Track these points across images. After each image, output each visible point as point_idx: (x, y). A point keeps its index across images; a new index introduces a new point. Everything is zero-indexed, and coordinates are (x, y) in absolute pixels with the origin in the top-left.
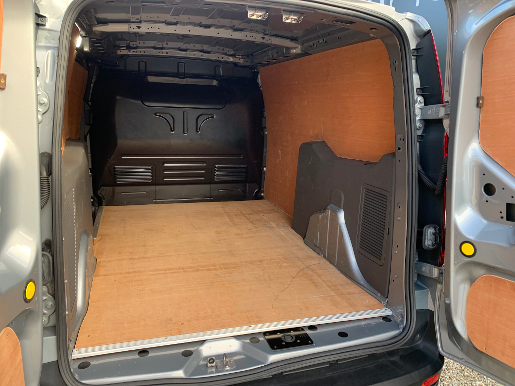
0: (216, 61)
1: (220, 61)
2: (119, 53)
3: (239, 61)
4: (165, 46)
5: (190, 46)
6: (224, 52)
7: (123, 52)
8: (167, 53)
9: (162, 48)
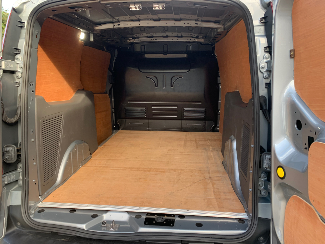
0: (186, 42)
1: (189, 42)
2: (129, 41)
3: (202, 41)
4: (154, 35)
5: (169, 34)
6: (192, 36)
7: (131, 41)
8: (156, 40)
9: (153, 37)
